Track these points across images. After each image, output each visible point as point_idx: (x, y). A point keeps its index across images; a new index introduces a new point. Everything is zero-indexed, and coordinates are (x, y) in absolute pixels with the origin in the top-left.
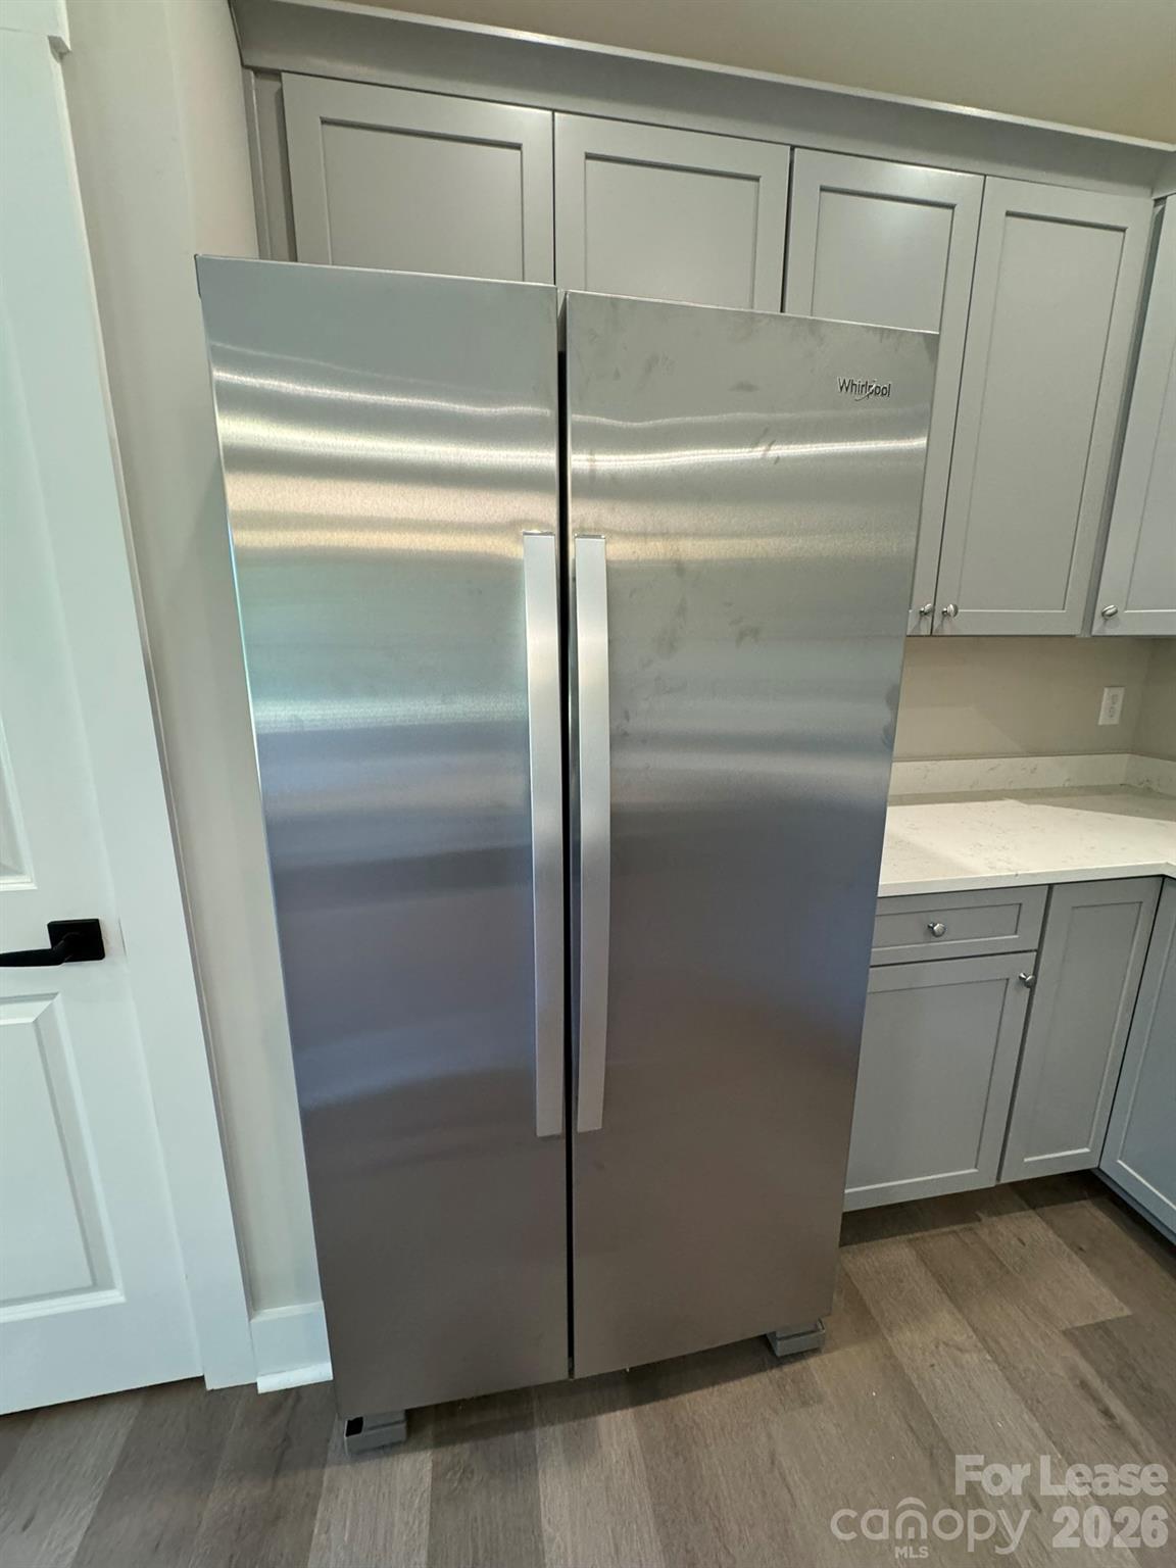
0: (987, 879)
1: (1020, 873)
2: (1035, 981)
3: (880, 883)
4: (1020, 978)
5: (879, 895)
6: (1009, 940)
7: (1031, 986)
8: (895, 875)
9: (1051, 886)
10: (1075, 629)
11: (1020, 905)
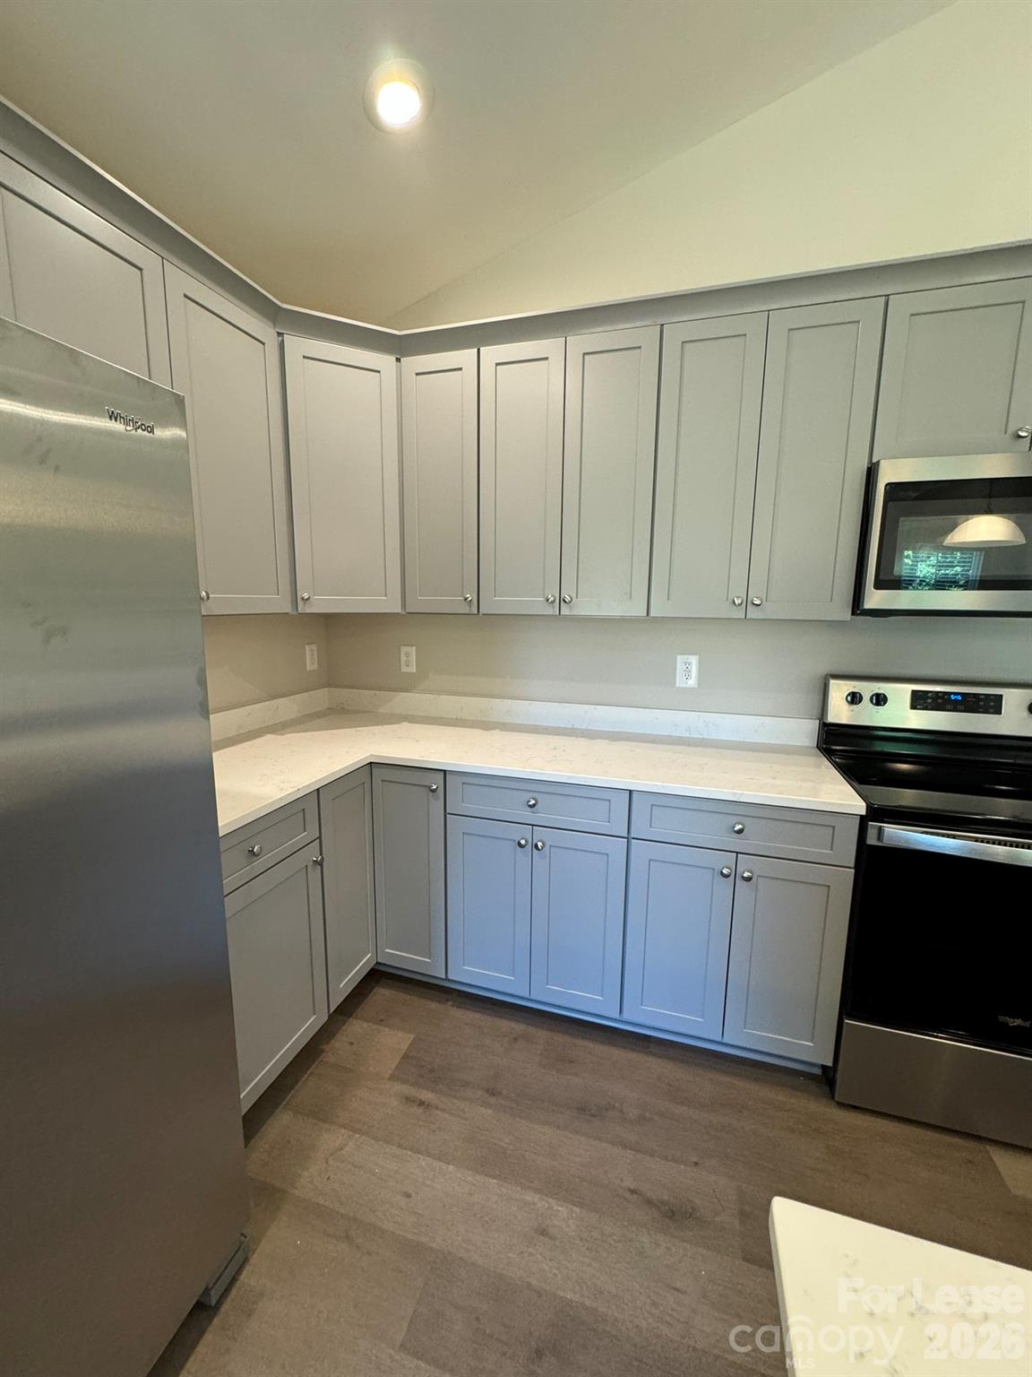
0: (281, 799)
1: (300, 787)
2: (323, 859)
3: (219, 825)
4: (314, 861)
5: (220, 835)
6: (302, 837)
7: (320, 864)
8: (229, 815)
9: (318, 790)
10: (288, 609)
11: (304, 810)
